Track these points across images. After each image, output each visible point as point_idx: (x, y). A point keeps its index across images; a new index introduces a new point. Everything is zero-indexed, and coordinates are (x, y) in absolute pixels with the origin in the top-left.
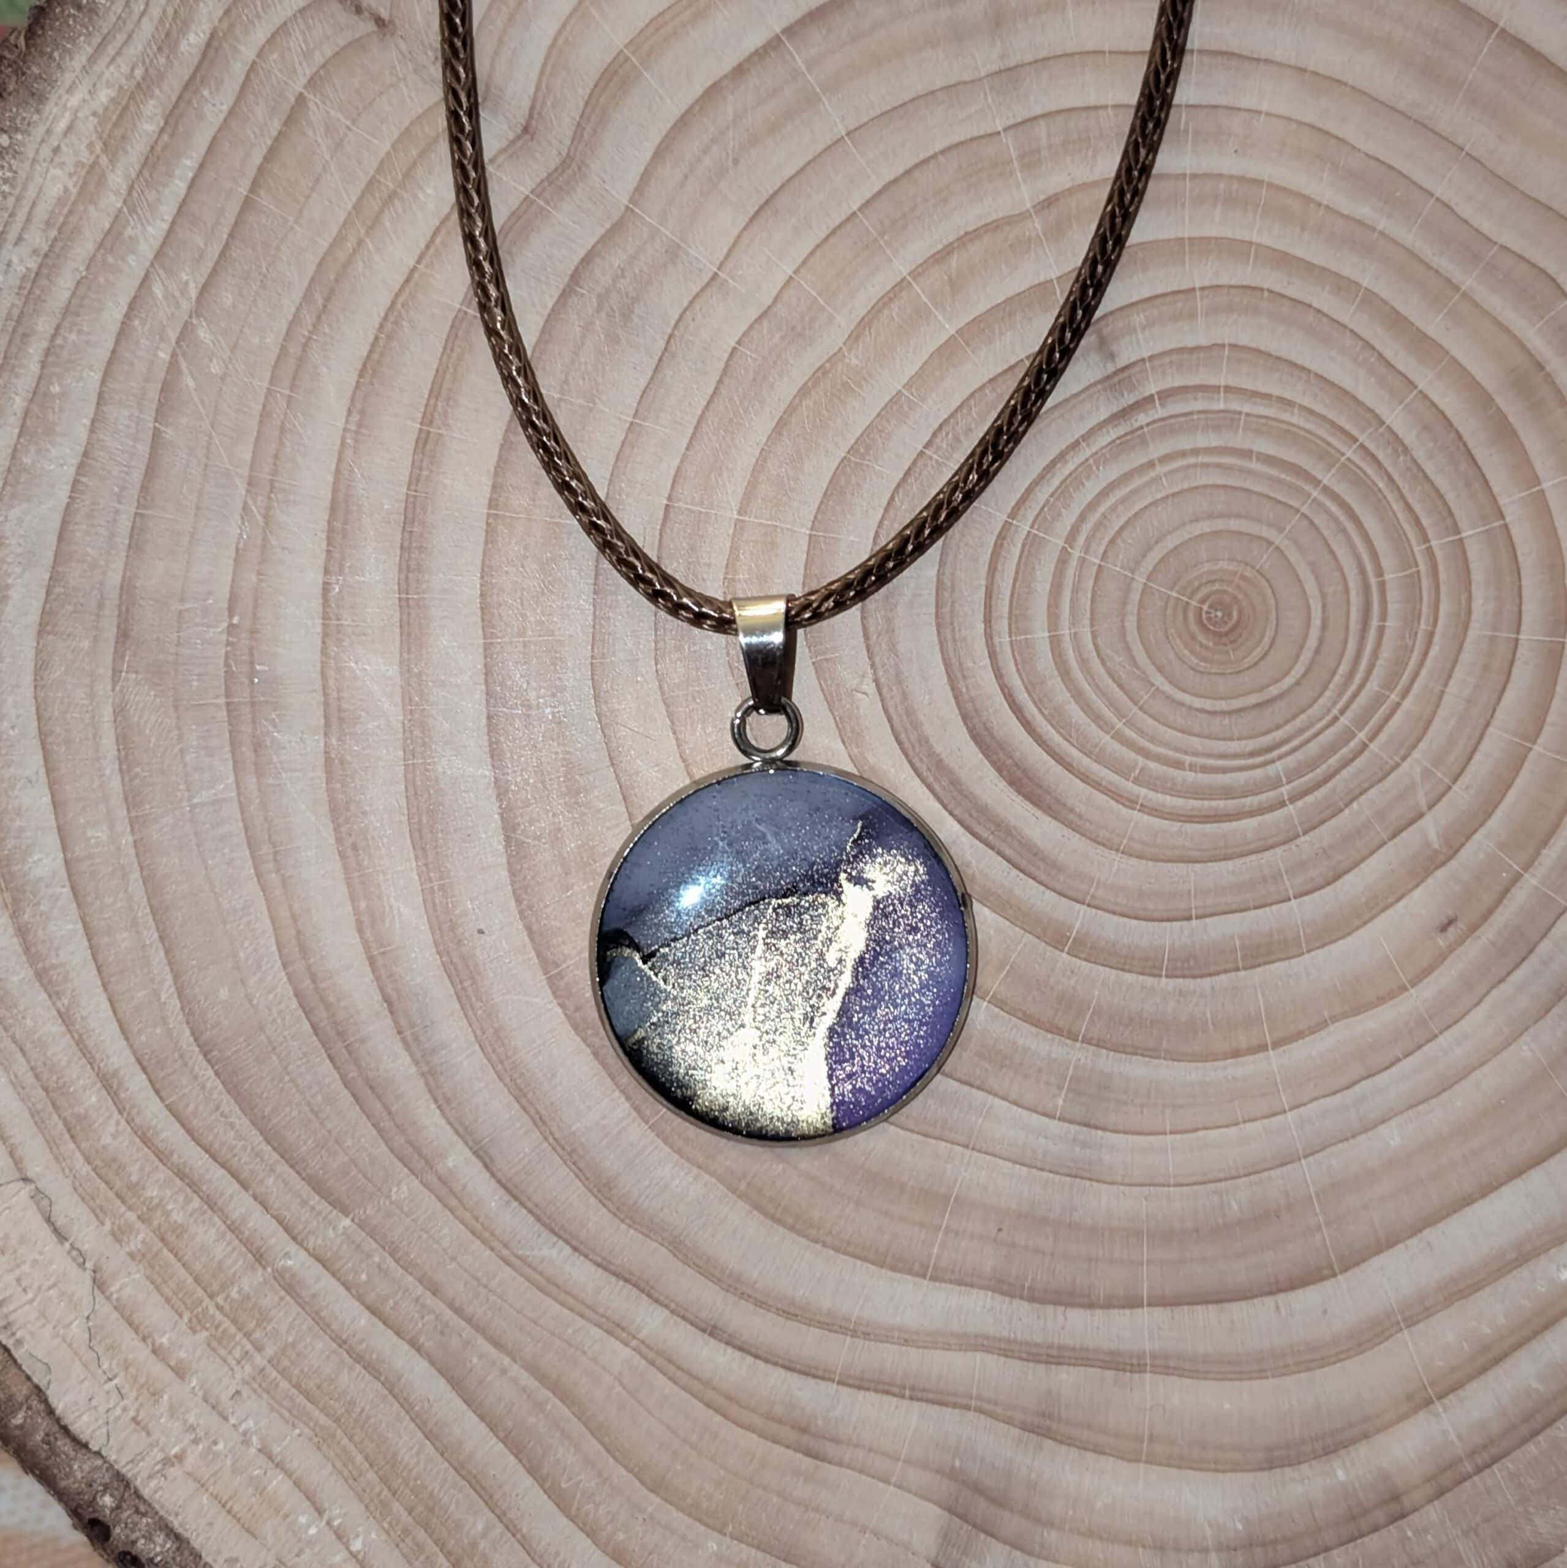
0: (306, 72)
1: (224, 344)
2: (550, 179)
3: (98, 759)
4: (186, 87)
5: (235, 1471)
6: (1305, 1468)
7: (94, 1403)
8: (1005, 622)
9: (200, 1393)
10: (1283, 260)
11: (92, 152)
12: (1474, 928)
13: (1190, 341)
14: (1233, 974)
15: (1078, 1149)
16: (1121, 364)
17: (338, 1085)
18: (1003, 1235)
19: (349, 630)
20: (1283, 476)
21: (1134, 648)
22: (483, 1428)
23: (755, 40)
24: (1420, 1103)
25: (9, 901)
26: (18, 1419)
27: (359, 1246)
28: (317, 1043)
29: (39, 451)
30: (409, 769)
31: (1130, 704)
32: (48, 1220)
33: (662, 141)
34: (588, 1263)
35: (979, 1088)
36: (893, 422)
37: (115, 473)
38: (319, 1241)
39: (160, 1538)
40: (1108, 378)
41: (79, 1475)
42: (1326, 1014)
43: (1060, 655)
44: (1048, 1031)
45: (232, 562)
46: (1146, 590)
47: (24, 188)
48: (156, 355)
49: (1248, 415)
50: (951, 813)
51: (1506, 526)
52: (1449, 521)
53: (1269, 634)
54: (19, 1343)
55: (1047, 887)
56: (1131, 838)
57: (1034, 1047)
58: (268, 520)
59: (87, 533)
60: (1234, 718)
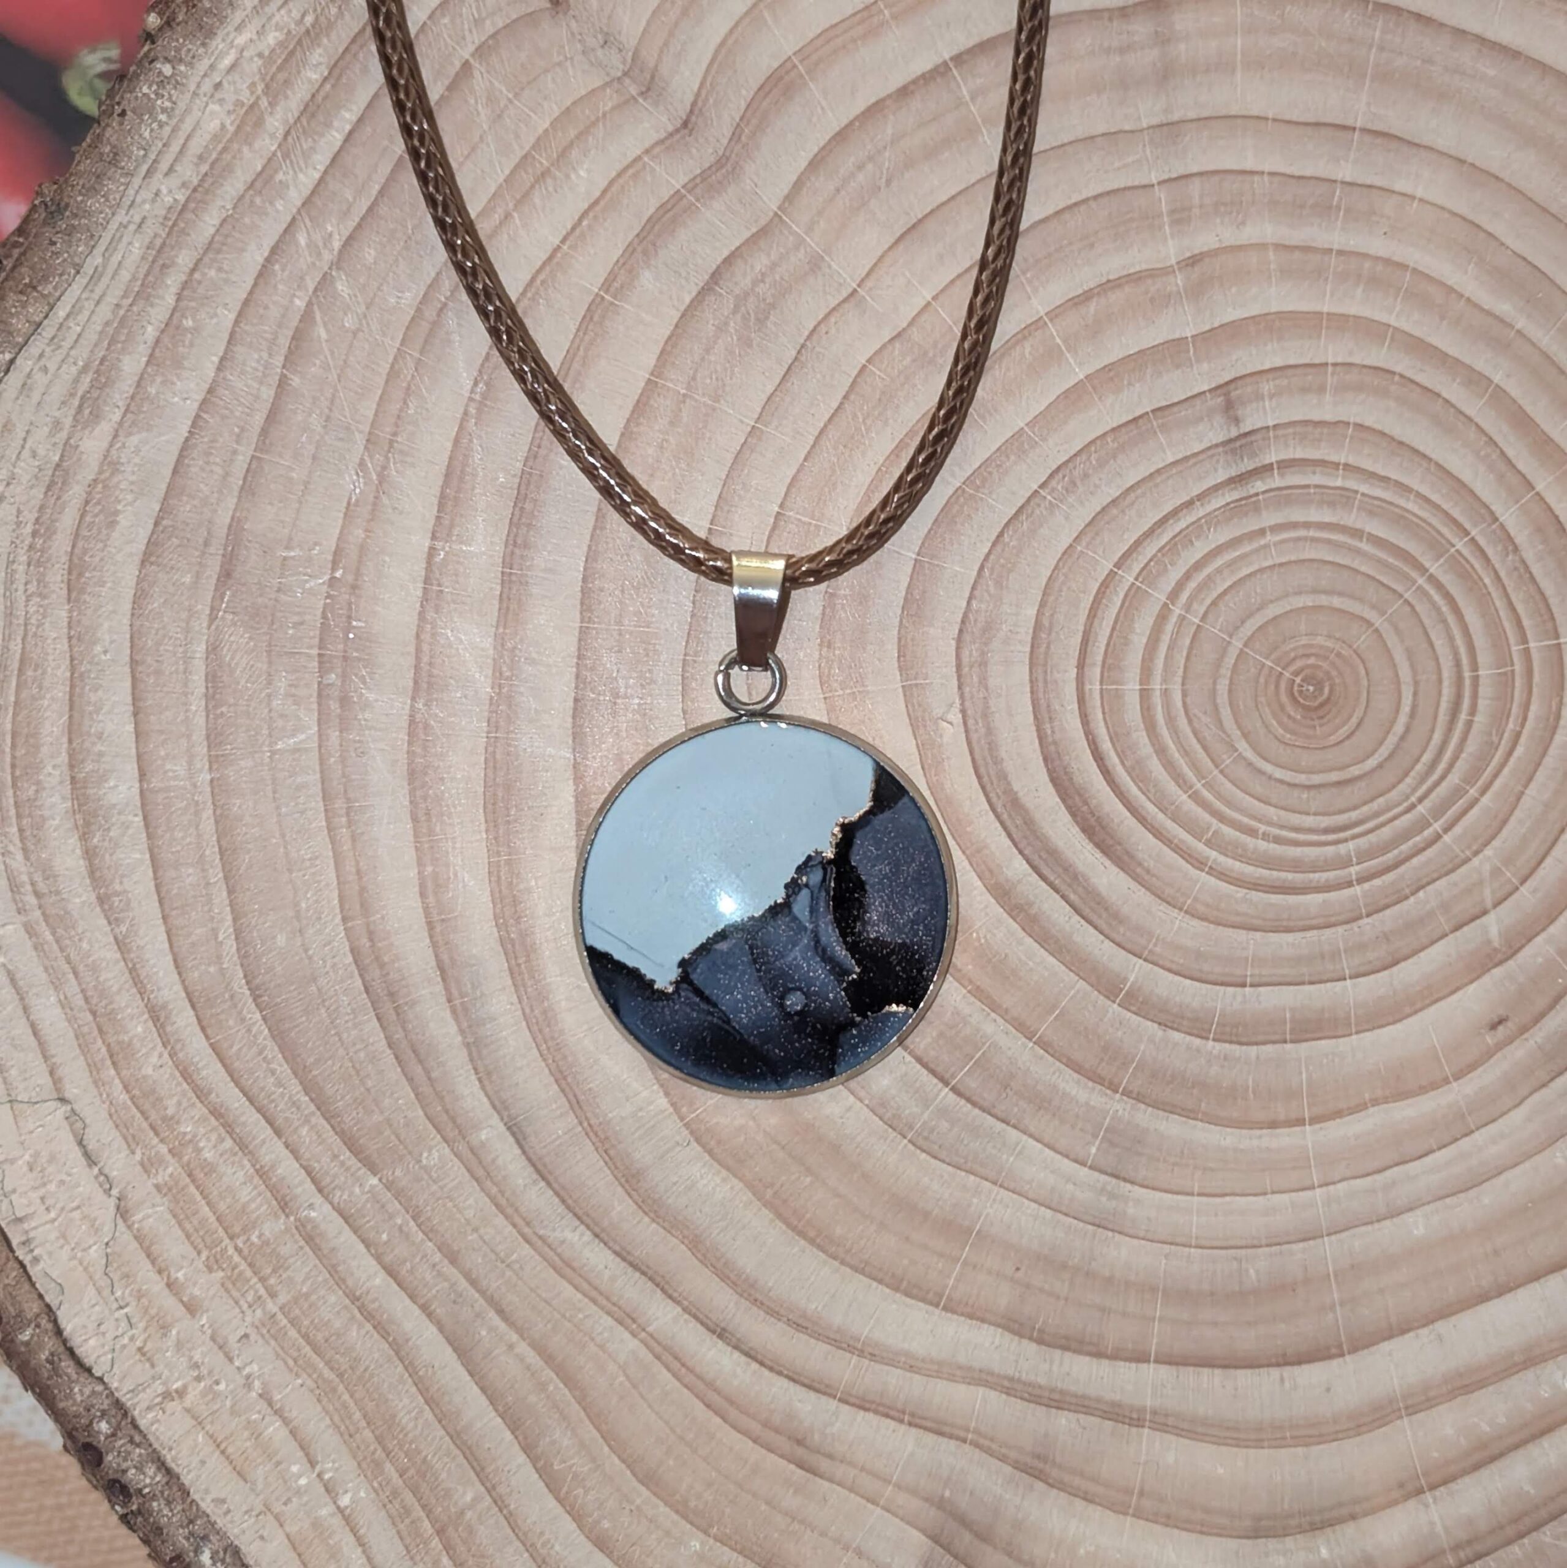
0: (475, 39)
1: (360, 299)
2: (704, 175)
3: (186, 694)
5: (233, 1412)
6: (1289, 1542)
7: (103, 1328)
8: (1098, 670)
9: (209, 1331)
10: (1419, 347)
11: (252, 93)
12: (1524, 1030)
13: (1316, 416)
14: (1279, 1046)
15: (1104, 1199)
16: (1246, 427)
17: (382, 1044)
18: (1020, 1274)
19: (449, 598)
20: (1391, 560)
21: (1222, 710)
22: (483, 1401)
23: (923, 64)
24: (1448, 1196)
25: (80, 823)
26: (25, 1336)
27: (383, 1206)
28: (367, 1001)
29: (164, 383)
30: (492, 743)
31: (1210, 764)
32: (80, 1143)
33: (818, 153)
34: (607, 1251)
35: (1015, 1127)
36: (1013, 458)
37: (237, 414)
38: (345, 1197)
39: (151, 1470)
40: (1230, 441)
41: (79, 1398)
42: (1367, 1096)
43: (1148, 709)
44: (1089, 1079)
45: (341, 515)
46: (1241, 656)
47: (181, 121)
48: (292, 302)
49: (1363, 494)
50: (1021, 852)
52: (1550, 625)
53: (1358, 714)
54: (36, 1260)
55: (1107, 937)
56: (1196, 899)
57: (1074, 1092)
58: (382, 478)
59: (202, 469)
60: (1313, 793)
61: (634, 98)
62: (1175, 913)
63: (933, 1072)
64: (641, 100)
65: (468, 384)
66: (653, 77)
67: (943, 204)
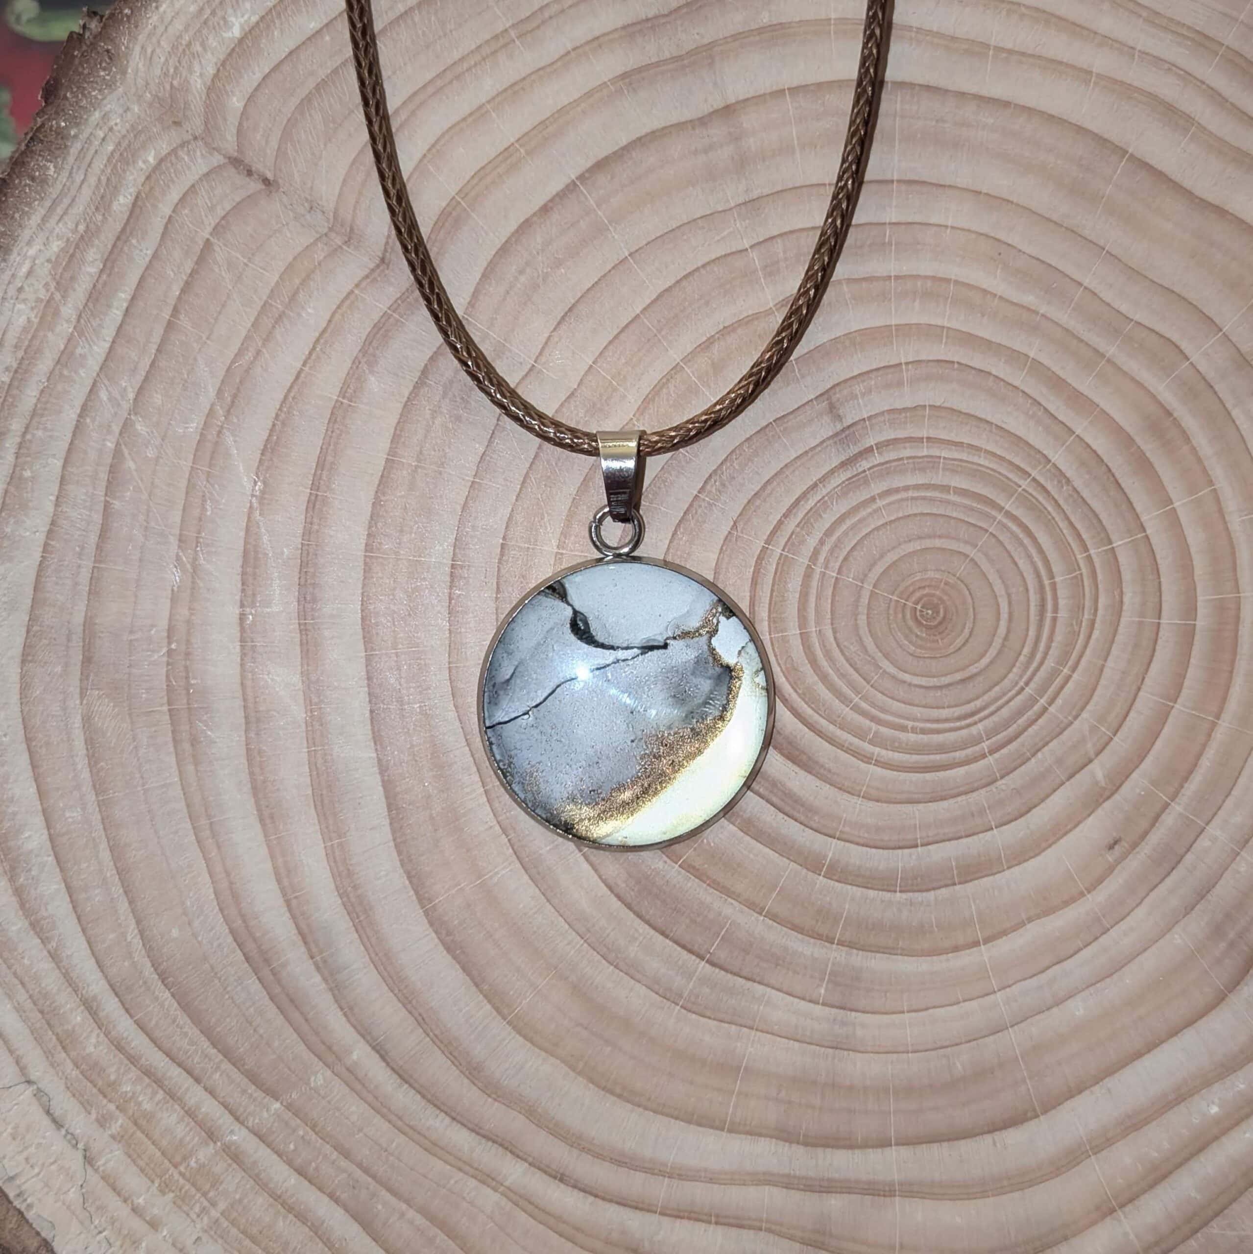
0: (211, 222)
1: (156, 434)
2: (403, 298)
3: (72, 757)
4: (118, 238)
7: (89, 1250)
8: (766, 623)
9: (170, 1241)
10: (969, 340)
11: (47, 291)
12: (1134, 845)
13: (899, 405)
14: (951, 888)
15: (837, 1027)
16: (850, 421)
17: (267, 1000)
18: (783, 1094)
19: (262, 650)
20: (975, 505)
21: (865, 639)
23: (556, 186)
24: (1097, 982)
25: (7, 868)
27: (287, 1124)
28: (250, 970)
29: (16, 522)
30: (312, 754)
31: (865, 683)
32: (48, 1112)
33: (488, 266)
34: (465, 1130)
35: (760, 983)
36: (674, 473)
37: (76, 537)
38: (257, 1121)
40: (836, 434)
42: (1024, 916)
43: (809, 647)
44: (811, 937)
45: (169, 601)
46: (872, 594)
48: (104, 445)
49: (945, 458)
51: (1147, 537)
52: (1103, 535)
53: (969, 625)
54: (30, 1206)
55: (805, 825)
56: (868, 786)
57: (800, 949)
58: (196, 568)
59: (57, 584)
60: (944, 691)
61: (340, 247)
62: (854, 799)
63: (691, 951)
64: (345, 247)
65: (248, 486)
66: (352, 229)
67: (588, 290)
